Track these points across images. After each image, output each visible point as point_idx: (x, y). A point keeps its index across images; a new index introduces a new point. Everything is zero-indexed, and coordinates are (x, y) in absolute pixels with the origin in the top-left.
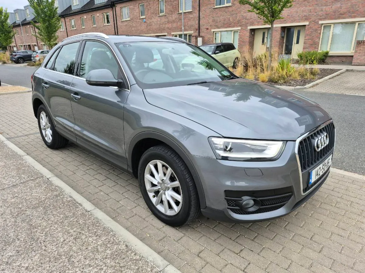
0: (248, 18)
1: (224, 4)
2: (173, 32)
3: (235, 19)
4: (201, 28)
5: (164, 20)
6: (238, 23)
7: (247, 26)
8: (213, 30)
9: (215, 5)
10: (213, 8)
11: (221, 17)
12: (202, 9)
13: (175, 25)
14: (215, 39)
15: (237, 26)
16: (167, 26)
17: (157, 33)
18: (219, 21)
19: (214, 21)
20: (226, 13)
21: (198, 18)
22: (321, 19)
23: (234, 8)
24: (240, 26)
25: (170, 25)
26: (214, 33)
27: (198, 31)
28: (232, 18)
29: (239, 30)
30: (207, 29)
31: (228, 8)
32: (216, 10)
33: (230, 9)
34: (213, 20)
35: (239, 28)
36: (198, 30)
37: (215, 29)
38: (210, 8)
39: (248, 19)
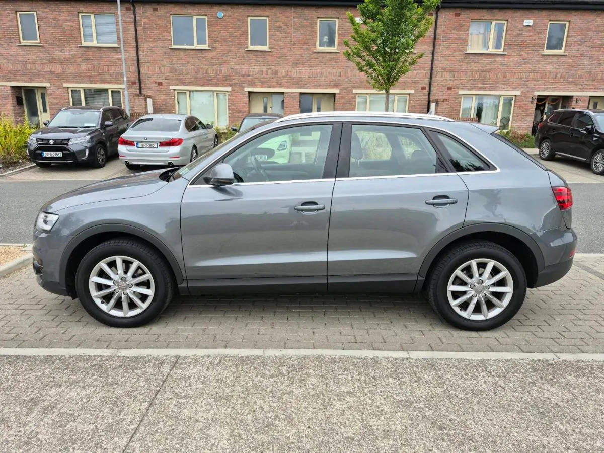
0: (243, 73)
1: (193, 45)
2: (68, 81)
3: (218, 72)
4: (145, 79)
5: (36, 55)
6: (225, 80)
7: (244, 87)
8: (172, 87)
9: (173, 44)
10: (170, 48)
11: (190, 67)
12: (144, 46)
13: (72, 69)
14: (178, 102)
15: (223, 85)
16: (48, 68)
17: (17, 80)
18: (184, 71)
19: (173, 70)
20: (199, 60)
21: (136, 62)
22: (355, 87)
23: (215, 53)
24: (231, 85)
25: (58, 68)
26: (176, 92)
27: (137, 86)
28: (213, 71)
29: (227, 91)
30: (160, 84)
31: (203, 52)
32: (177, 52)
33: (207, 54)
34: (171, 69)
35: (229, 89)
36: (138, 84)
37: (177, 85)
38: (162, 48)
39: (243, 76)
